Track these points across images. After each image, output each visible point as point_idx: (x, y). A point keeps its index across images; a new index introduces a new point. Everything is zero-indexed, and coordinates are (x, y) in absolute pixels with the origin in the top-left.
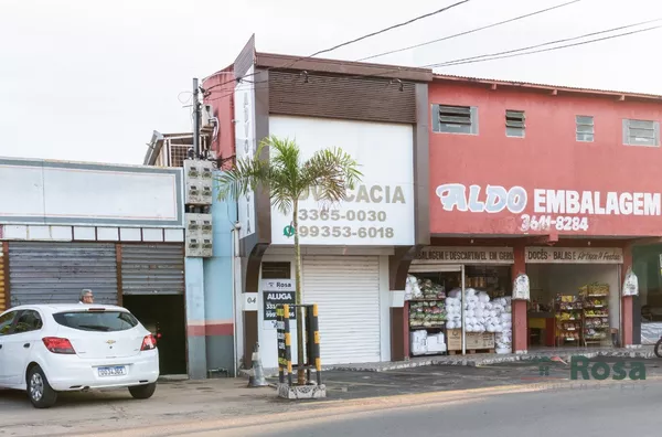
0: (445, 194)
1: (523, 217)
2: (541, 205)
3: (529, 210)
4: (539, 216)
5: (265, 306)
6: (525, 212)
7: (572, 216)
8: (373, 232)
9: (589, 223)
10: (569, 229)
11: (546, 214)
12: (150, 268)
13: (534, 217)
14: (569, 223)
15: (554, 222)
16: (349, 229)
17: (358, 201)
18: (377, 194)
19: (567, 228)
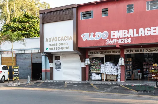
0: (84, 36)
1: (107, 40)
2: (113, 36)
3: (109, 38)
4: (112, 39)
5: (55, 66)
6: (108, 38)
7: (125, 38)
8: (65, 48)
9: (131, 40)
10: (124, 42)
11: (115, 39)
12: (36, 58)
13: (111, 40)
14: (123, 41)
15: (118, 41)
16: (59, 48)
17: (61, 41)
18: (66, 38)
19: (123, 42)
